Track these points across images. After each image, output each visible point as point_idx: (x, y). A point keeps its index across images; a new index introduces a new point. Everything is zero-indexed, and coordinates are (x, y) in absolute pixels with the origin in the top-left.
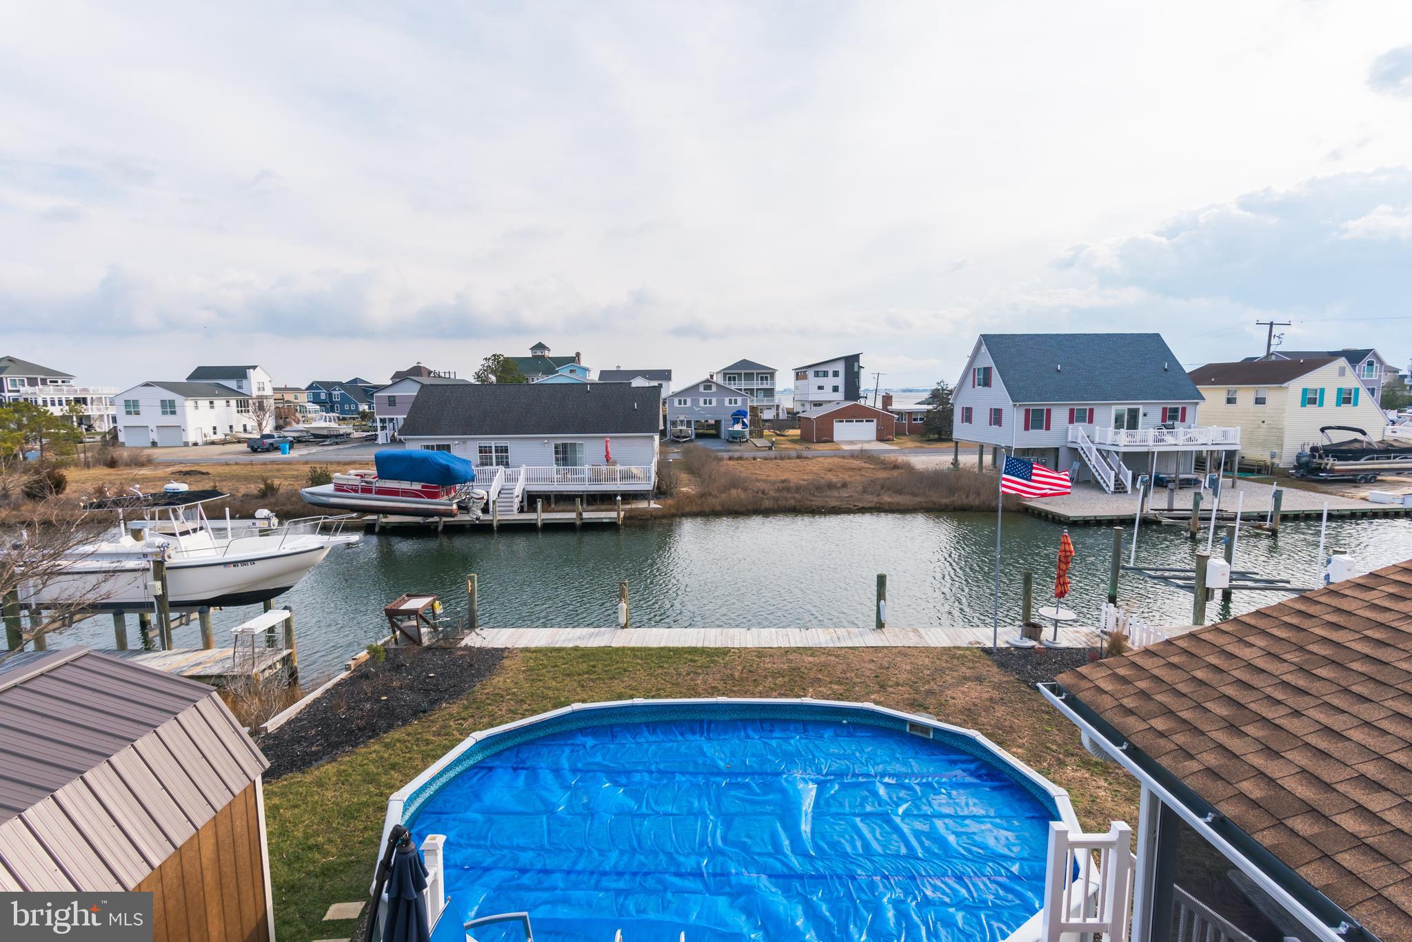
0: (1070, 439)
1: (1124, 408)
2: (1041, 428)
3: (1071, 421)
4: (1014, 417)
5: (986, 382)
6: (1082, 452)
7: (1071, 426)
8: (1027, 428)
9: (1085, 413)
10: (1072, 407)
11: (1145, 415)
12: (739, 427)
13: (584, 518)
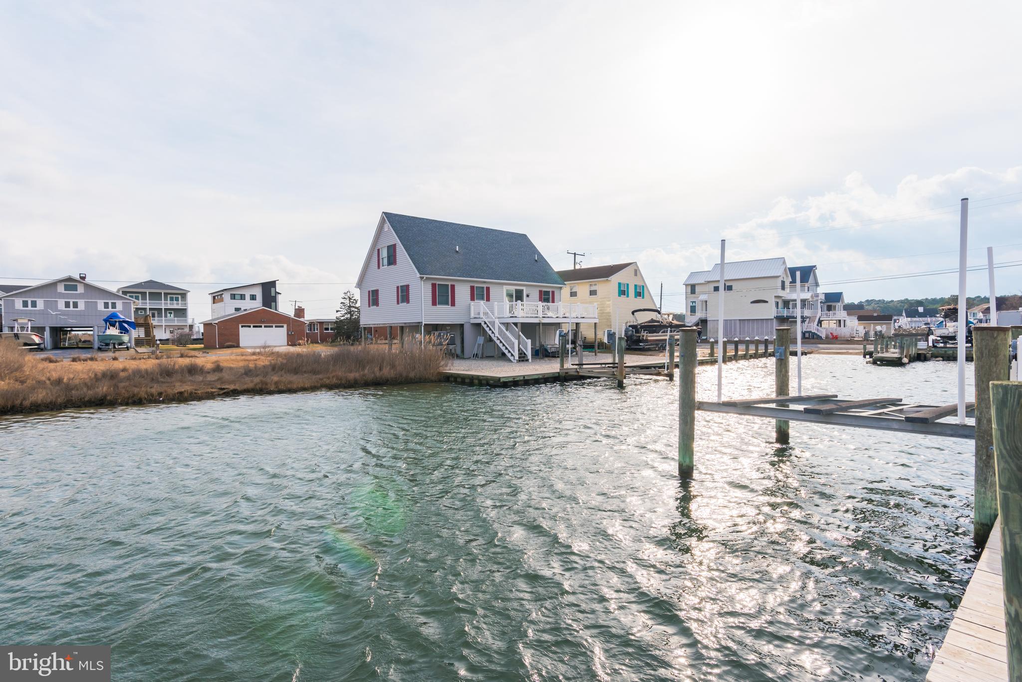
0: (472, 315)
1: (513, 289)
2: (447, 304)
3: (472, 299)
4: (421, 292)
5: (392, 260)
6: (485, 326)
7: (472, 303)
8: (434, 303)
9: (483, 292)
10: (472, 285)
11: (528, 296)
12: (113, 331)
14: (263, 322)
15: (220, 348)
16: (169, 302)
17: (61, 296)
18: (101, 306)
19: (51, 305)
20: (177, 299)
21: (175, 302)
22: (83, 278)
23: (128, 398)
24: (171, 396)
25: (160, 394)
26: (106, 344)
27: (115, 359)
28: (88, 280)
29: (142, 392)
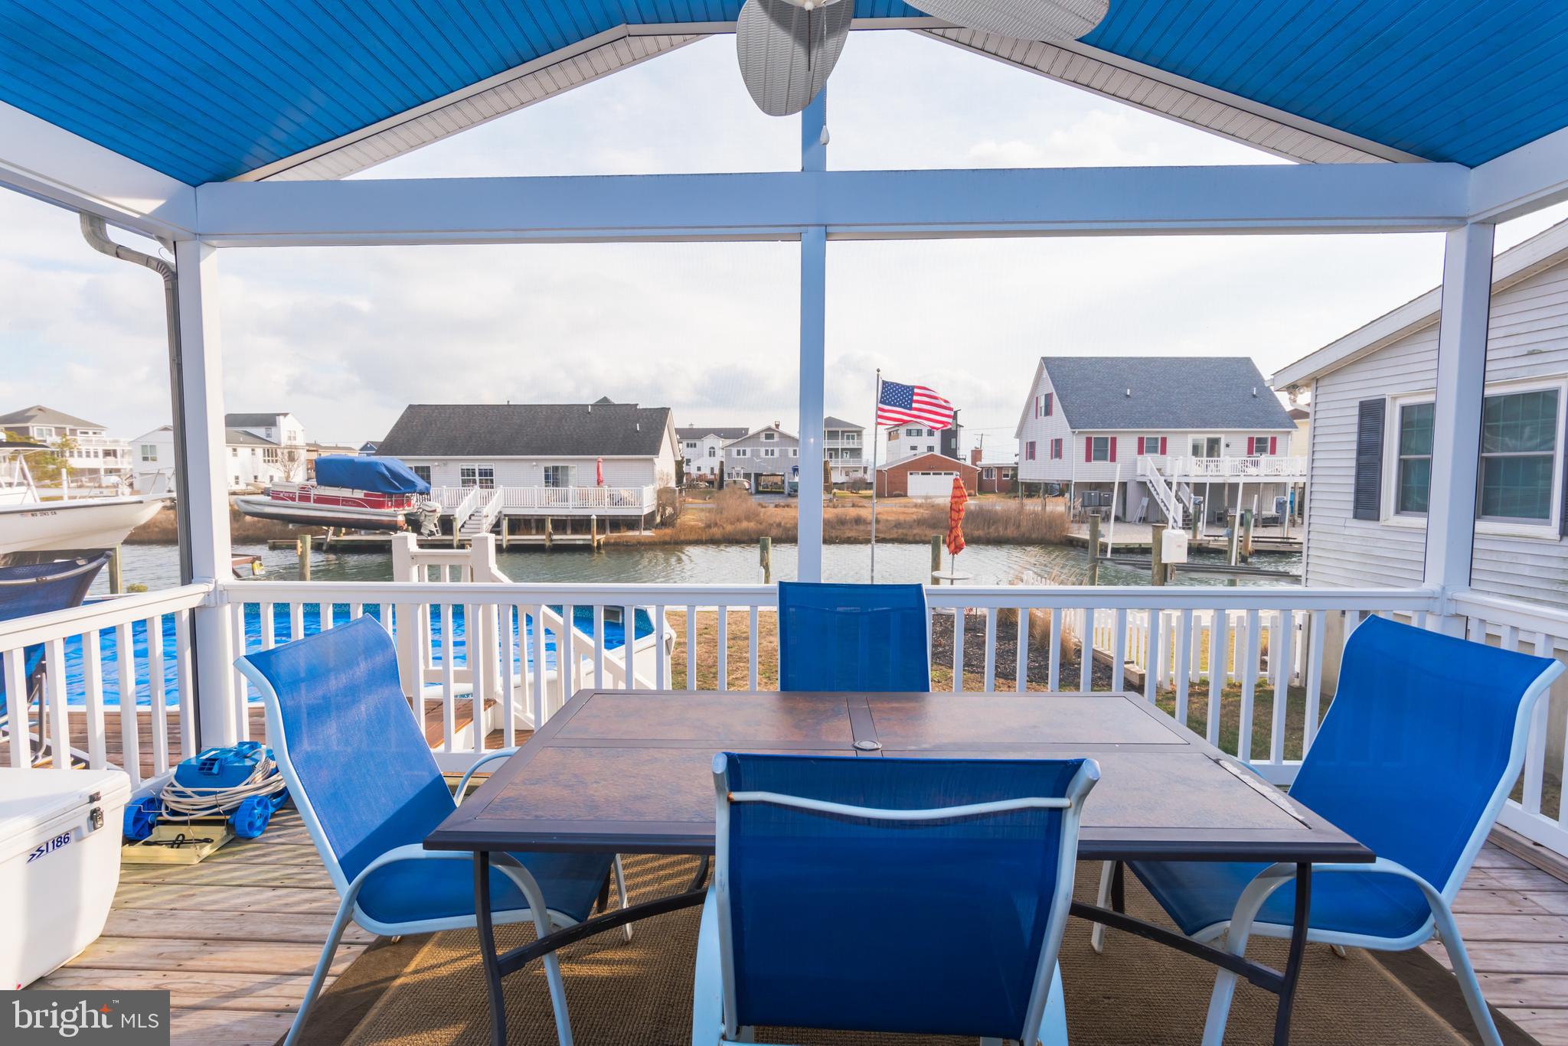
0: (1139, 472)
1: (1203, 437)
2: (1105, 459)
3: (1141, 452)
4: (1075, 446)
5: (1048, 412)
6: (1150, 485)
7: (1140, 457)
8: (1088, 459)
9: (1157, 443)
10: (1141, 436)
11: (1227, 446)
13: (555, 540)
14: (932, 469)
15: (888, 497)
16: (845, 441)
17: (762, 444)
18: (791, 454)
19: (755, 454)
20: (853, 438)
21: (851, 441)
22: (777, 426)
25: (837, 537)
26: (795, 491)
28: (781, 428)
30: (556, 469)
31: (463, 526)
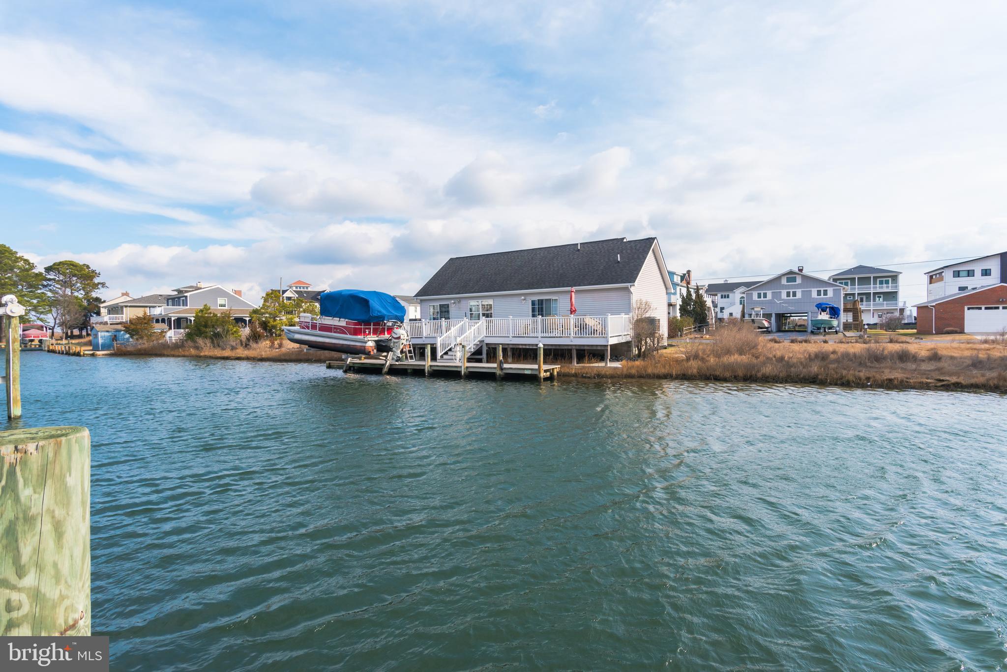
12: (824, 316)
13: (505, 369)
14: (1001, 303)
15: (937, 333)
16: (878, 285)
17: (784, 287)
18: (814, 294)
19: (777, 295)
20: (887, 282)
21: (885, 285)
22: (801, 270)
23: (837, 380)
24: (880, 382)
25: (868, 379)
26: (819, 328)
27: (826, 342)
28: (805, 272)
29: (850, 375)
30: (541, 302)
31: (446, 353)
